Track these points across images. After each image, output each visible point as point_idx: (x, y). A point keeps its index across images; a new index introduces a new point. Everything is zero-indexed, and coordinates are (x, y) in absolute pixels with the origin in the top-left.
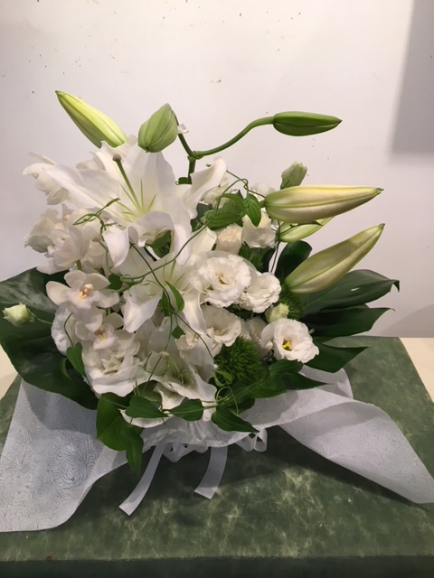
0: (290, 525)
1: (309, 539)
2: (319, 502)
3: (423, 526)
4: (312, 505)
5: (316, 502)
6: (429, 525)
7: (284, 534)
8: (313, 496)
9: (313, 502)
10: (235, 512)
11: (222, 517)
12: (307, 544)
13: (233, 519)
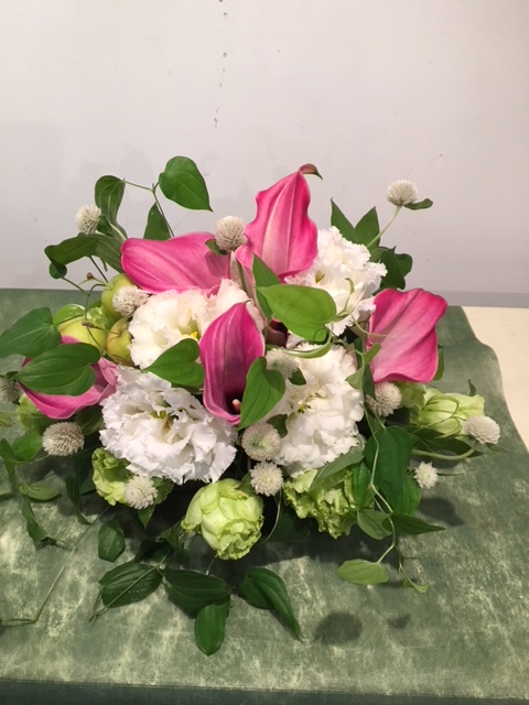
0: (269, 643)
1: (299, 670)
2: (319, 595)
3: (488, 629)
4: (306, 601)
5: (314, 596)
6: (498, 625)
7: (257, 663)
8: (310, 585)
9: (308, 594)
10: (175, 625)
11: (152, 635)
12: (295, 679)
13: (172, 638)
